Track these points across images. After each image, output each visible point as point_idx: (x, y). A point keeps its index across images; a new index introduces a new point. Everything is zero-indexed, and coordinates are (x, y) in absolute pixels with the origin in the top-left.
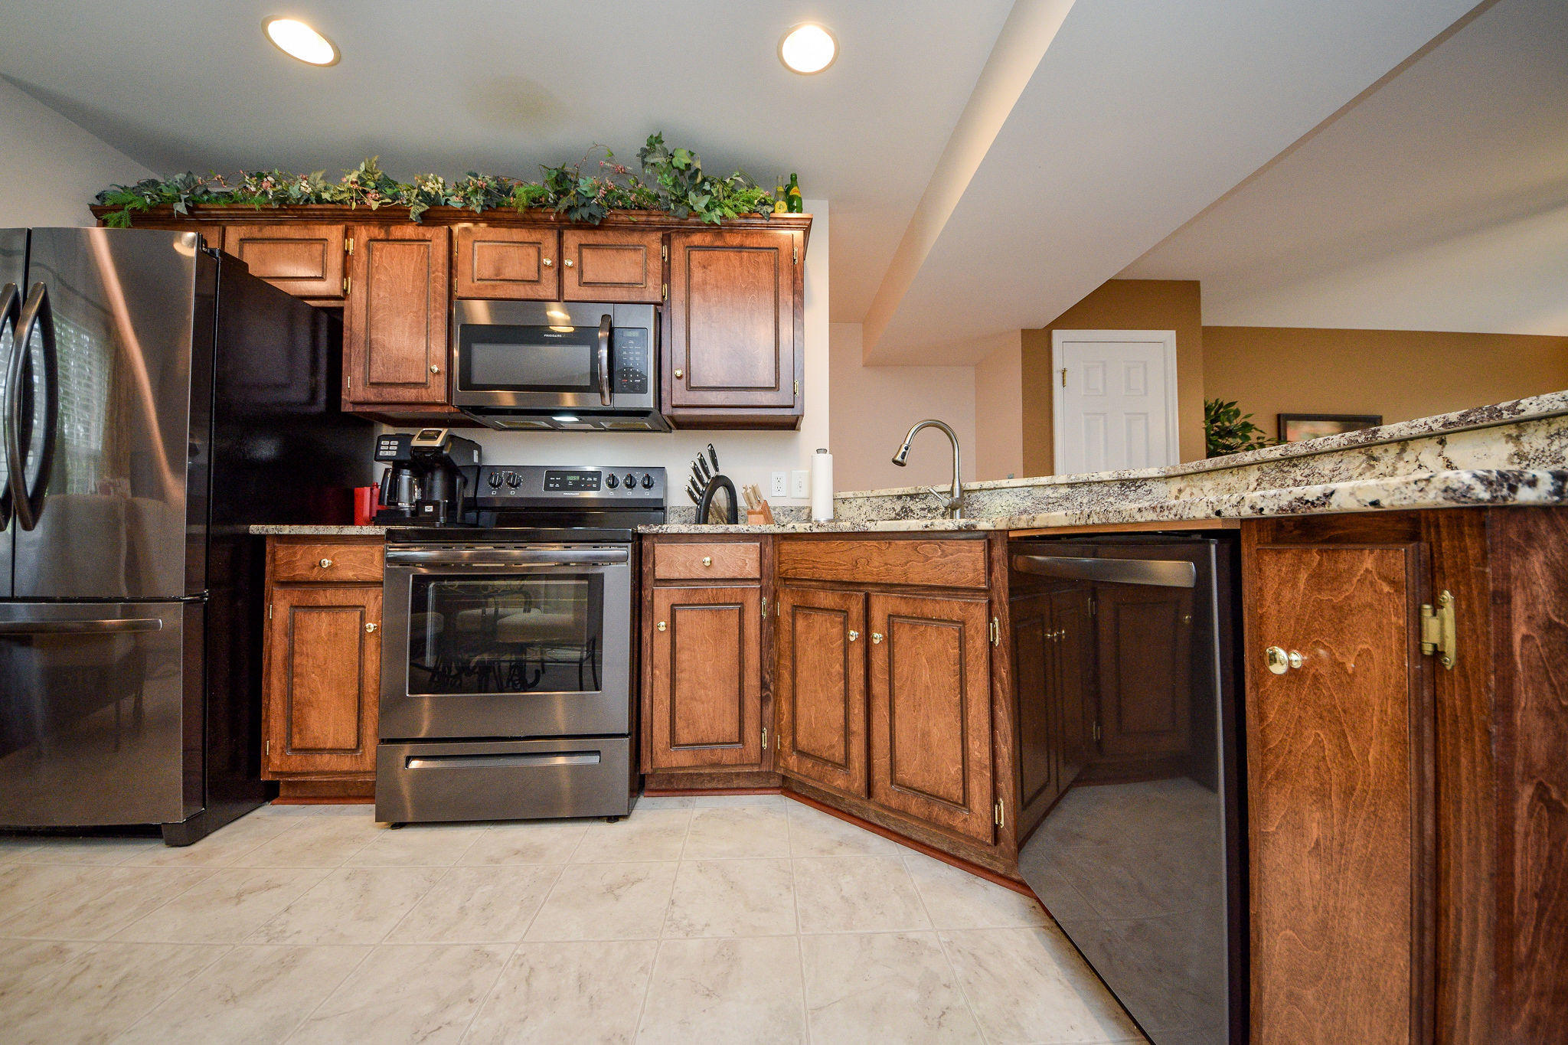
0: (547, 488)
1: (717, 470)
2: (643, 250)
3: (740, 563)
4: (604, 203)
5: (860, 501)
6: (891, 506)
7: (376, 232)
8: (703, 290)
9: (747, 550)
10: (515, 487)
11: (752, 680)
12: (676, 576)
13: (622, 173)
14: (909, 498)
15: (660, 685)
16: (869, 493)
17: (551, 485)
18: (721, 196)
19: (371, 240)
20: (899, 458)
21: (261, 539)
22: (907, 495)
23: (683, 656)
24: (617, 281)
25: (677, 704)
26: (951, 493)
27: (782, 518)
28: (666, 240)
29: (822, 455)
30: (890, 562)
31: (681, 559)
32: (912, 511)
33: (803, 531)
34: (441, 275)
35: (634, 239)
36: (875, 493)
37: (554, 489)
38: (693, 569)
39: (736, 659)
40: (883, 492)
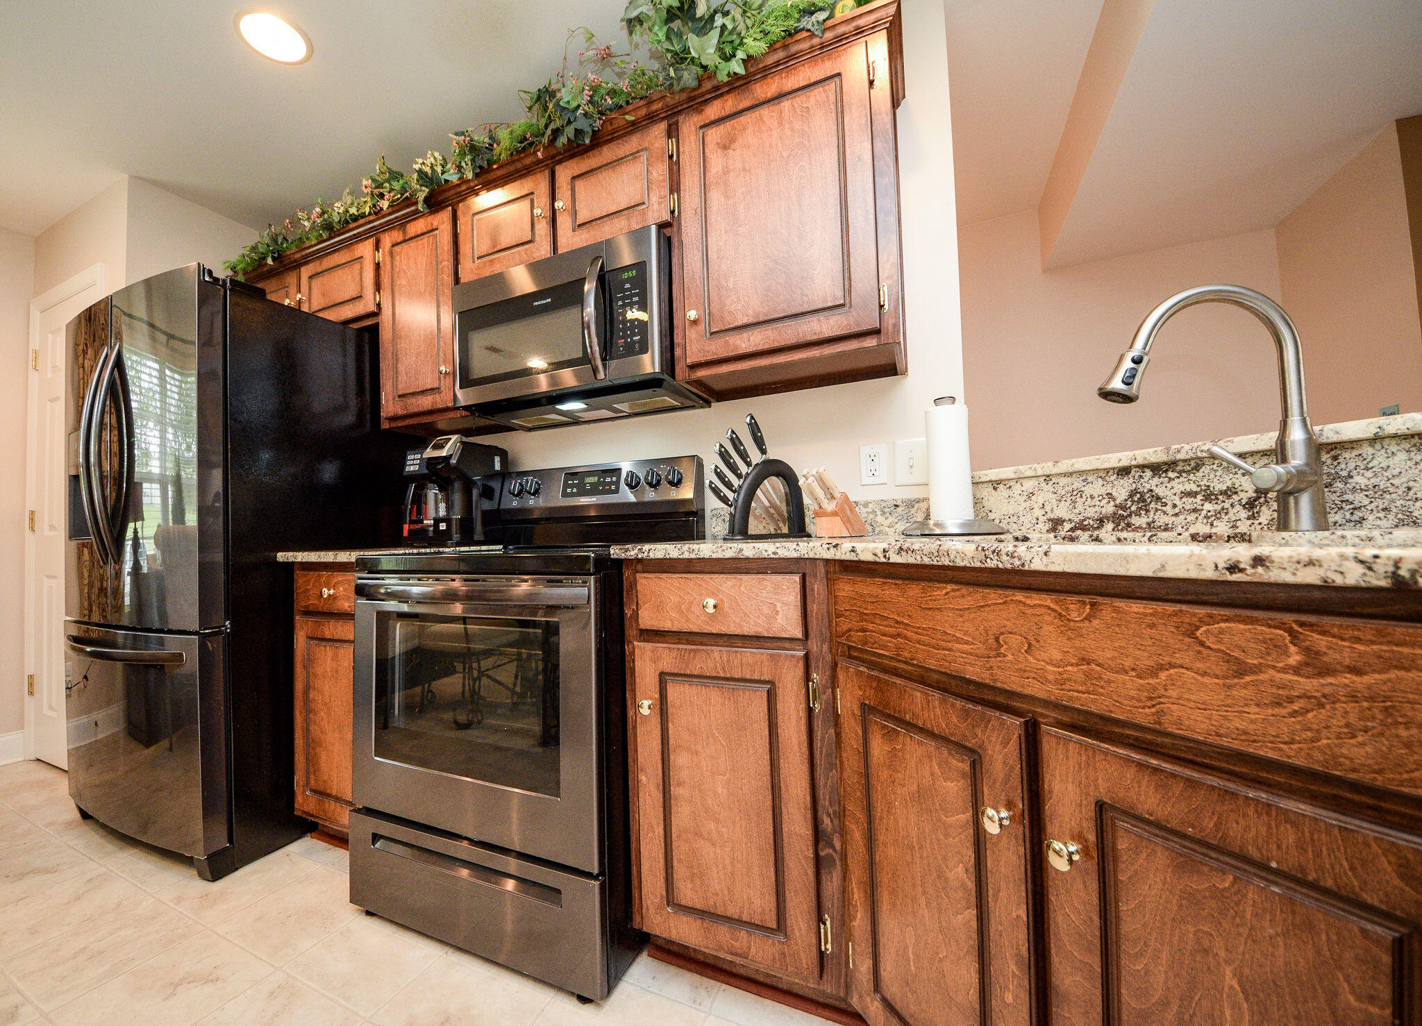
0: (565, 495)
1: (763, 452)
2: (644, 155)
3: (766, 610)
4: (591, 109)
5: (1029, 485)
6: (1103, 491)
7: (397, 235)
8: (725, 183)
9: (777, 589)
10: (534, 494)
11: (797, 826)
12: (667, 625)
13: (606, 57)
14: (1148, 473)
15: (648, 800)
16: (1049, 468)
17: (569, 490)
18: (741, 27)
19: (393, 246)
20: (1117, 384)
21: (290, 566)
22: (1142, 467)
23: (679, 760)
24: (614, 209)
25: (674, 836)
26: (1280, 453)
27: (880, 519)
28: (673, 132)
29: (945, 408)
30: (1099, 655)
31: (674, 599)
32: (1158, 498)
33: (870, 558)
34: (447, 264)
35: (633, 143)
36: (1064, 466)
37: (573, 495)
38: (692, 617)
39: (767, 780)
40: (1082, 464)
